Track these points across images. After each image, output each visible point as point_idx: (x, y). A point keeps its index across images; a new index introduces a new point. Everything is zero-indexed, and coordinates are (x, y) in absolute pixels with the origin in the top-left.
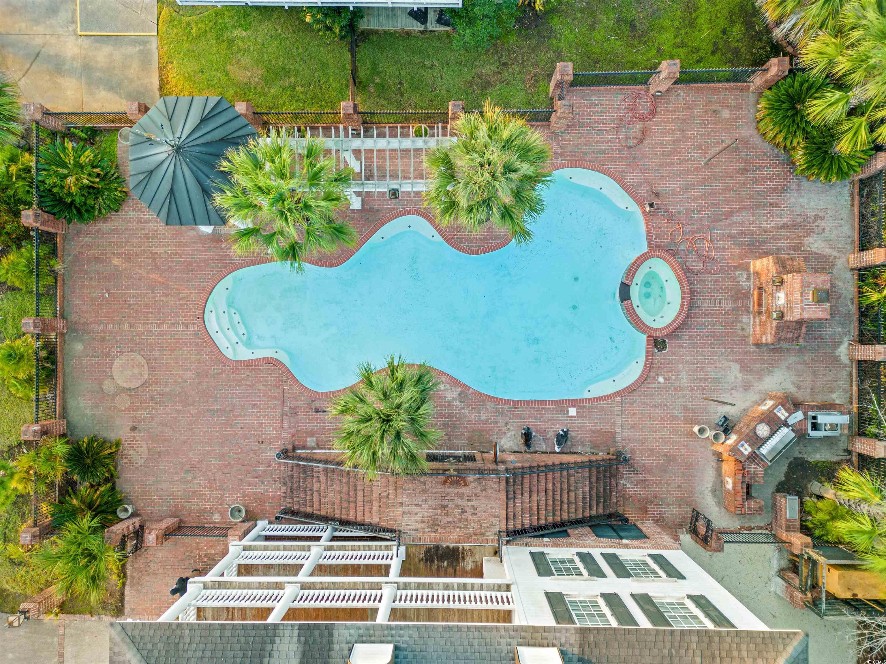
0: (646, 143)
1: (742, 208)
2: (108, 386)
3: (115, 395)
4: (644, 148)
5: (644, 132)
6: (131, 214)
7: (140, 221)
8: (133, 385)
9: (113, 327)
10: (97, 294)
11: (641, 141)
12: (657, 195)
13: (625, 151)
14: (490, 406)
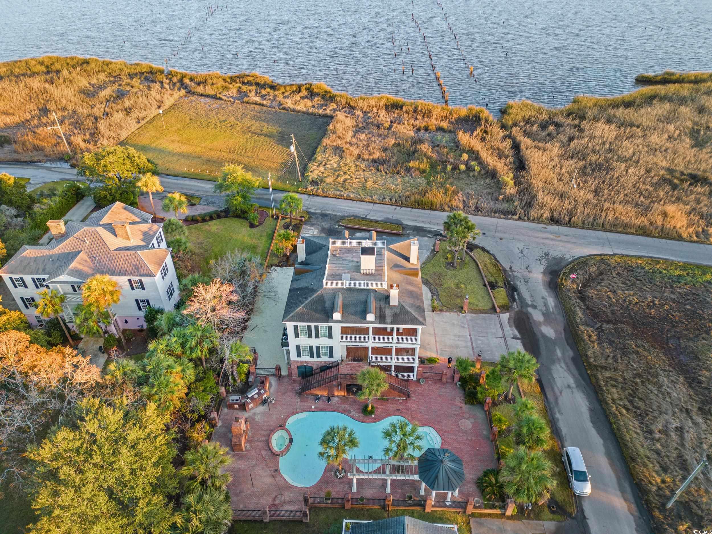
0: (274, 496)
1: (243, 471)
2: (473, 420)
3: (469, 417)
4: (275, 494)
5: (274, 500)
6: (473, 477)
7: (470, 474)
8: (463, 420)
9: (474, 438)
10: (482, 450)
11: (276, 496)
12: (273, 476)
13: (283, 493)
14: (340, 409)
